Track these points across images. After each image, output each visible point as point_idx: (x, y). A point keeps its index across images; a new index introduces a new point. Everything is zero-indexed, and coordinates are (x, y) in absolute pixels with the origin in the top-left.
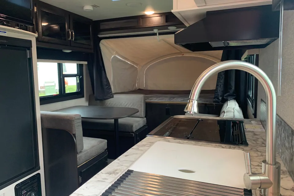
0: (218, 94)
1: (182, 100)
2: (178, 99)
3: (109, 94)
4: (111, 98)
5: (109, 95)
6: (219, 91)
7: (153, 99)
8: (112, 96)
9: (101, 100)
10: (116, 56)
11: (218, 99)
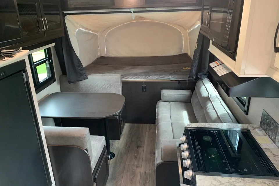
0: (193, 73)
1: (158, 77)
2: (154, 77)
3: (83, 75)
4: (85, 79)
5: (83, 77)
6: (193, 70)
7: (129, 78)
8: (86, 77)
9: (75, 82)
10: (80, 29)
11: (193, 78)
